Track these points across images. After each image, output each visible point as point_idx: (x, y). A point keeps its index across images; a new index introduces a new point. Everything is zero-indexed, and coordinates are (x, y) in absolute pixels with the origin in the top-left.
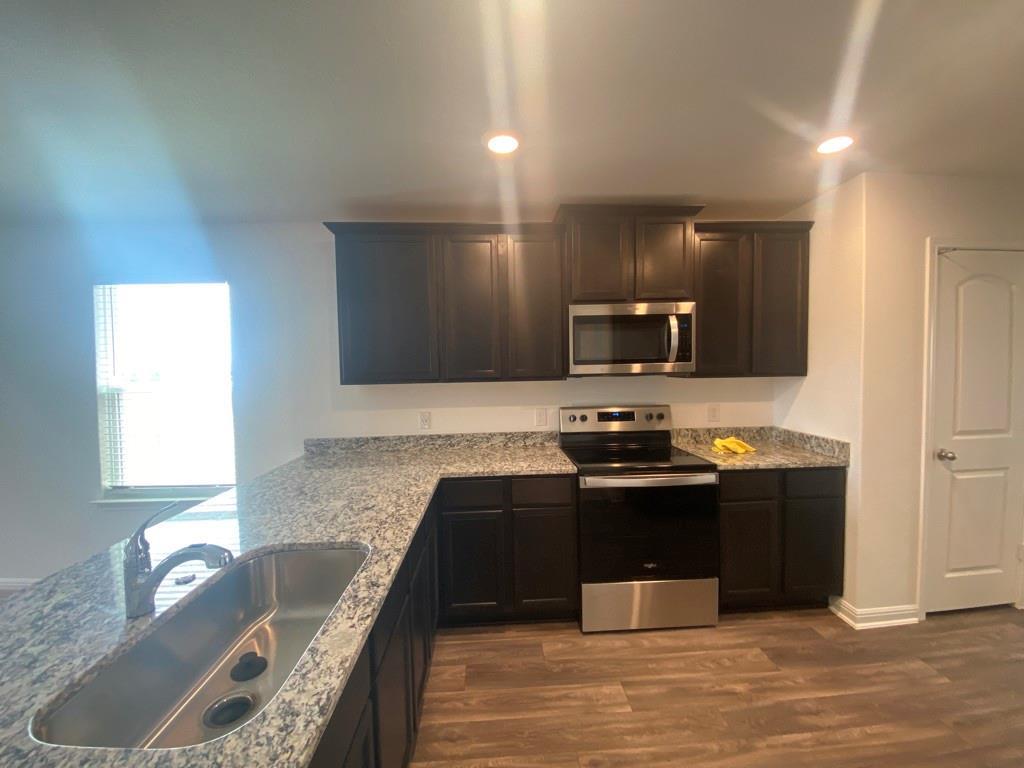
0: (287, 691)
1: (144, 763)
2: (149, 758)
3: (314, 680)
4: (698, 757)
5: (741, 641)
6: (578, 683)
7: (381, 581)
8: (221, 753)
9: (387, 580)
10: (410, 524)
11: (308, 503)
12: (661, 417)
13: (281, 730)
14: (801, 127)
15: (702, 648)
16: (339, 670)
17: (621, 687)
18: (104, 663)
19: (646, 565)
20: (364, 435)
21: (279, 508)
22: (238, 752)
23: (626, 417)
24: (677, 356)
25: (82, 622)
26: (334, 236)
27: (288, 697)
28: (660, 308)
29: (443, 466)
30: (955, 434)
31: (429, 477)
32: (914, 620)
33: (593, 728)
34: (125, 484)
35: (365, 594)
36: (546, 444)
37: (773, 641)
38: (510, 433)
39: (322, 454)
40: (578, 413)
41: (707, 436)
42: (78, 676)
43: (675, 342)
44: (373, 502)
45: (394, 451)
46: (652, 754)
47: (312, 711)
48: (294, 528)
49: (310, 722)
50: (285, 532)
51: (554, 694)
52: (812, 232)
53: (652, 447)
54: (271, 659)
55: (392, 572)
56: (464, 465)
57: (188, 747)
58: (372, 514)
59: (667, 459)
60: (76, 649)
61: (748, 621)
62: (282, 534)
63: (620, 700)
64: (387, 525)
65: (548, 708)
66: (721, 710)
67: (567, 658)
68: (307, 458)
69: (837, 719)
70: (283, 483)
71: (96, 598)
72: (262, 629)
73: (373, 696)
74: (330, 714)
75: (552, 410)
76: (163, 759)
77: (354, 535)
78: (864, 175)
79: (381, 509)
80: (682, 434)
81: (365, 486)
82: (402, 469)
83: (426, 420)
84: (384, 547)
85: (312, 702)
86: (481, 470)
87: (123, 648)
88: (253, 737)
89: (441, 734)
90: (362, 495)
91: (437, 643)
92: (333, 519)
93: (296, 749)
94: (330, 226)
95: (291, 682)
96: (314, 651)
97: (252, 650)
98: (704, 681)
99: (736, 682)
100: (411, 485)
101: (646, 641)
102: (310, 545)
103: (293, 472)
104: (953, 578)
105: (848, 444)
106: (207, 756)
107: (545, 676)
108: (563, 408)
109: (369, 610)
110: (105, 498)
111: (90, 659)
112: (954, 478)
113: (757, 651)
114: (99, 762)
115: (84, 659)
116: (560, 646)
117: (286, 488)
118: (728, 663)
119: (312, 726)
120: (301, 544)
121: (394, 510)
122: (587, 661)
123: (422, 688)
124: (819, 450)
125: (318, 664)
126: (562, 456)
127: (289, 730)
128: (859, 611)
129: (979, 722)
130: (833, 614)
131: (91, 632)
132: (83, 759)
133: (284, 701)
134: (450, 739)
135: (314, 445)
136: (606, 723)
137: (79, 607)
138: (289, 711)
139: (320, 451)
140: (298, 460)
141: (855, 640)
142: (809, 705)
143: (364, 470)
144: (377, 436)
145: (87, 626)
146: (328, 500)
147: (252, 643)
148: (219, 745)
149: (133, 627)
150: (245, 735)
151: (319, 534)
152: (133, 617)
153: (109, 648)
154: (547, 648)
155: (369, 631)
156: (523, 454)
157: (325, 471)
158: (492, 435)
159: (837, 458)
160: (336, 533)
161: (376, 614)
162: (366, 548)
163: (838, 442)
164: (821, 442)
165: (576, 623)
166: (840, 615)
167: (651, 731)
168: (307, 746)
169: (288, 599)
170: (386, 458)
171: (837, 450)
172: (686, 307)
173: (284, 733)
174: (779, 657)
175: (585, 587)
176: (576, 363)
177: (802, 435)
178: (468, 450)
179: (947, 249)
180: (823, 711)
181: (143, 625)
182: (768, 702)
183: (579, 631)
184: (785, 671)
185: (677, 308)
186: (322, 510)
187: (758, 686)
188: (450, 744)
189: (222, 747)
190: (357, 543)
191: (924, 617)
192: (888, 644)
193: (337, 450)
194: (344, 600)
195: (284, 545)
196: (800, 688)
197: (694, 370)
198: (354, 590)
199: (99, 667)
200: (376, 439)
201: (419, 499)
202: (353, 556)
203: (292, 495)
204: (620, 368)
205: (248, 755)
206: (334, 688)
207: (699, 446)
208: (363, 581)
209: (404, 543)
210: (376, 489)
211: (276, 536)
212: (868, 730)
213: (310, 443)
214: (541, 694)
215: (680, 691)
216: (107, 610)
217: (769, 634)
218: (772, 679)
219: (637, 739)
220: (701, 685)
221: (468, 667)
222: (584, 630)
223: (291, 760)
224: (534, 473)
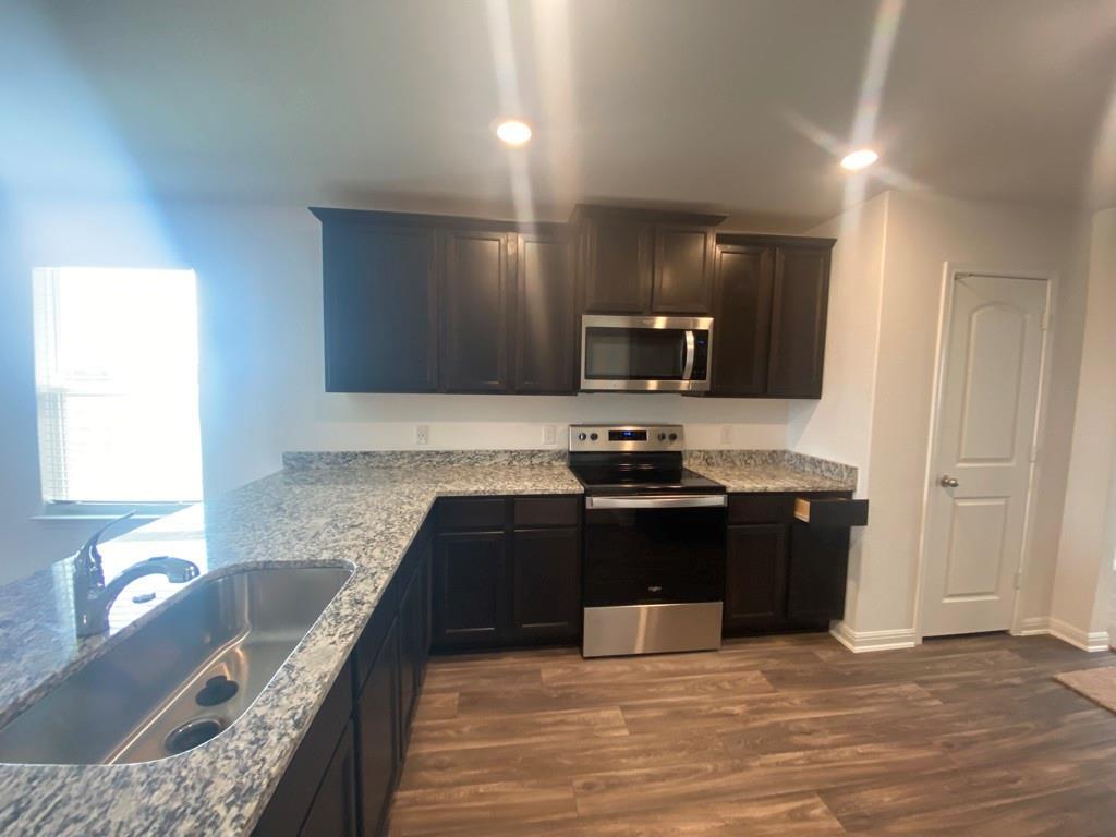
0: (258, 706)
1: (99, 779)
2: (105, 773)
3: (288, 696)
4: (692, 777)
5: (742, 664)
6: (576, 708)
7: (366, 599)
8: (186, 767)
9: (373, 598)
10: (400, 542)
11: (286, 520)
12: (673, 437)
13: (252, 743)
14: (823, 139)
15: (703, 671)
16: (317, 685)
17: (619, 712)
18: (52, 682)
19: (650, 588)
20: (351, 450)
21: (253, 525)
22: (204, 766)
23: (638, 436)
24: (692, 373)
25: (26, 640)
26: (320, 223)
27: (260, 712)
28: (678, 322)
29: (441, 484)
30: (959, 461)
31: (424, 495)
32: (911, 644)
33: (589, 753)
34: (70, 499)
35: (349, 611)
36: (554, 462)
37: (773, 664)
38: (516, 451)
39: (303, 468)
40: (589, 431)
41: (719, 459)
42: (22, 695)
43: (690, 359)
44: (360, 520)
45: (386, 468)
46: (648, 775)
47: (286, 725)
48: (270, 546)
49: (283, 735)
50: (260, 549)
51: (550, 720)
52: (834, 249)
53: (663, 468)
54: (243, 683)
55: (378, 590)
56: (463, 483)
57: (149, 763)
58: (358, 531)
59: (677, 481)
60: (20, 668)
61: (751, 645)
62: (256, 552)
63: (617, 724)
64: (374, 544)
65: (543, 734)
66: (719, 731)
67: (566, 683)
68: (285, 473)
69: (830, 739)
70: (258, 499)
71: (40, 616)
72: (232, 652)
73: (355, 716)
74: (306, 728)
75: (562, 428)
76: (120, 774)
77: (338, 553)
78: (888, 192)
79: (368, 527)
80: (694, 455)
81: (352, 504)
82: (394, 486)
83: (423, 434)
84: (370, 565)
85: (286, 716)
86: (482, 488)
87: (73, 668)
88: (221, 751)
89: (431, 762)
90: (348, 512)
91: (428, 671)
92: (313, 537)
93: (269, 761)
94: (317, 212)
95: (264, 698)
96: (290, 667)
97: (221, 674)
98: (703, 704)
99: (734, 703)
100: (403, 503)
101: (647, 665)
102: (288, 562)
103: (271, 488)
104: (949, 604)
105: (856, 469)
106: (170, 770)
107: (543, 701)
108: (573, 426)
109: (352, 627)
110: (47, 513)
111: (36, 678)
112: (955, 506)
113: (758, 673)
114: (50, 779)
115: (29, 679)
116: (560, 671)
117: (262, 504)
118: (727, 685)
119: (286, 740)
120: (277, 562)
121: (383, 528)
122: (587, 686)
123: (411, 715)
124: (828, 474)
125: (294, 680)
126: (569, 476)
127: (261, 743)
128: (857, 634)
129: (968, 743)
130: (833, 638)
131: (36, 650)
132: (30, 776)
133: (255, 716)
134: (440, 767)
135: (296, 459)
136: (603, 746)
137: (22, 625)
138: (262, 726)
139: (301, 467)
140: (276, 474)
141: (852, 662)
142: (804, 725)
143: (351, 488)
144: (367, 450)
145: (31, 644)
146: (309, 517)
147: (222, 667)
148: (183, 760)
149: (85, 645)
150: (212, 749)
151: (299, 552)
152: (84, 635)
153: (58, 666)
154: (545, 675)
155: (351, 649)
156: (528, 473)
157: (307, 487)
158: (496, 453)
159: (845, 483)
160: (318, 551)
161: (360, 631)
162: (351, 567)
163: (847, 467)
164: (832, 467)
165: (577, 649)
166: (840, 638)
167: (647, 753)
168: (279, 758)
169: (262, 621)
170: (376, 474)
171: (845, 474)
172: (705, 323)
173: (255, 746)
174: (779, 679)
175: (587, 610)
176: (587, 377)
177: (813, 459)
178: (468, 468)
179: (963, 275)
180: (818, 731)
181: (97, 643)
182: (764, 723)
183: (579, 656)
184: (783, 693)
185: (696, 323)
186: (303, 528)
187: (755, 707)
188: (440, 772)
189: (186, 760)
190: (340, 562)
191: (920, 642)
192: (886, 667)
193: (320, 465)
194: (325, 618)
195: (258, 563)
196: (796, 709)
197: (708, 389)
198: (335, 607)
199: (47, 686)
200: (366, 453)
201: (411, 517)
202: (337, 574)
203: (268, 511)
204: (636, 384)
205: (215, 768)
206: (311, 703)
207: (710, 468)
208: (345, 599)
209: (394, 559)
210: (364, 507)
211: (249, 553)
212: (860, 749)
213: (290, 456)
214: (538, 720)
215: (678, 713)
216: (54, 629)
217: (769, 657)
218: (769, 701)
219: (632, 761)
220: (701, 707)
221: (461, 695)
222: (585, 655)
223: (263, 771)
224: (539, 493)
